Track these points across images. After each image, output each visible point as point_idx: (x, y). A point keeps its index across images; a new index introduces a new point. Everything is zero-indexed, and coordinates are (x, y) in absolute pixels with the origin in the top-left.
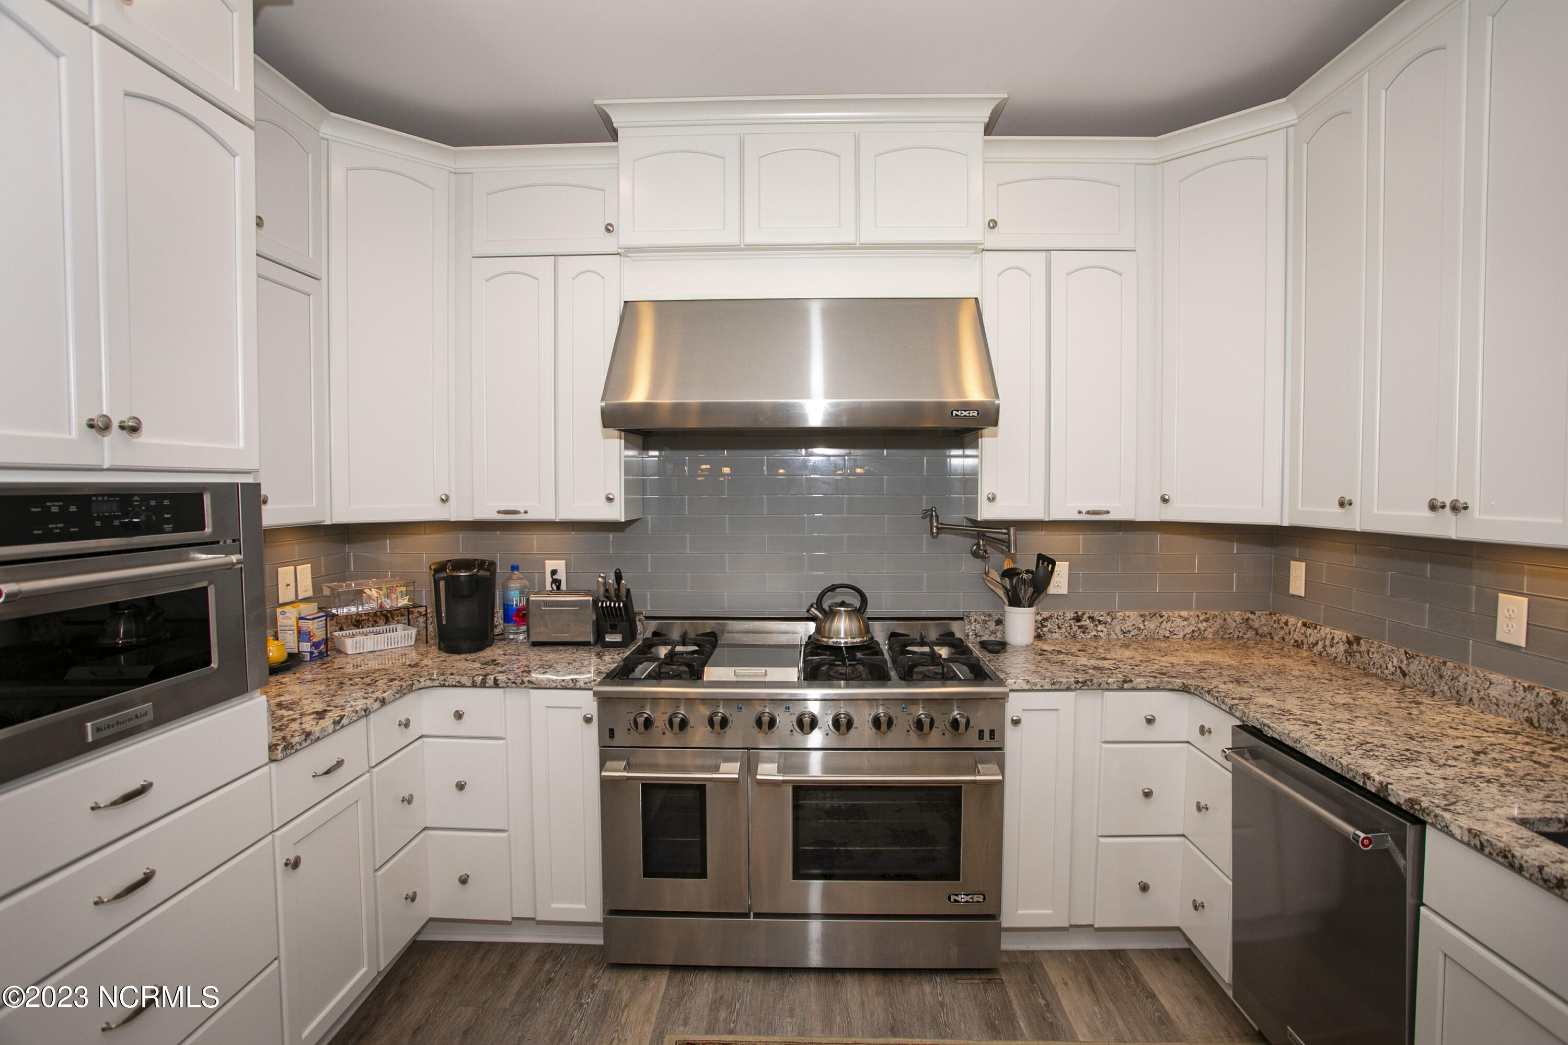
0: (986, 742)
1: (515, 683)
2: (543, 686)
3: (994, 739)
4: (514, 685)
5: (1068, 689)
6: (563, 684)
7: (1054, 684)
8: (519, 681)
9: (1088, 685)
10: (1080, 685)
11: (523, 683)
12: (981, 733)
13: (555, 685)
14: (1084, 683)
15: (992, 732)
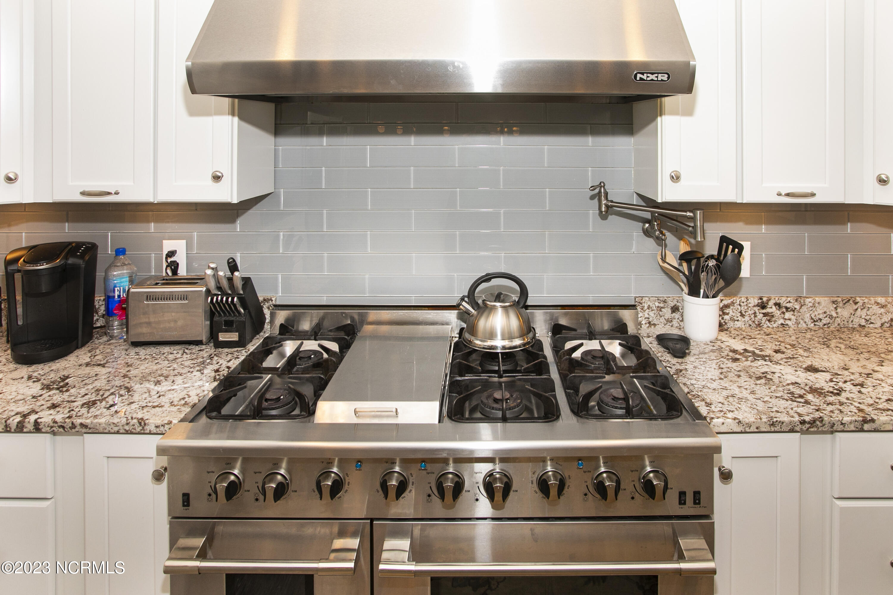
0: (689, 509)
1: (63, 427)
2: (101, 430)
3: (699, 503)
4: (61, 430)
5: (792, 431)
6: (127, 428)
7: (773, 424)
8: (68, 424)
9: (817, 426)
10: (807, 426)
11: (73, 426)
12: (682, 494)
13: (116, 429)
14: (813, 423)
15: (697, 495)
